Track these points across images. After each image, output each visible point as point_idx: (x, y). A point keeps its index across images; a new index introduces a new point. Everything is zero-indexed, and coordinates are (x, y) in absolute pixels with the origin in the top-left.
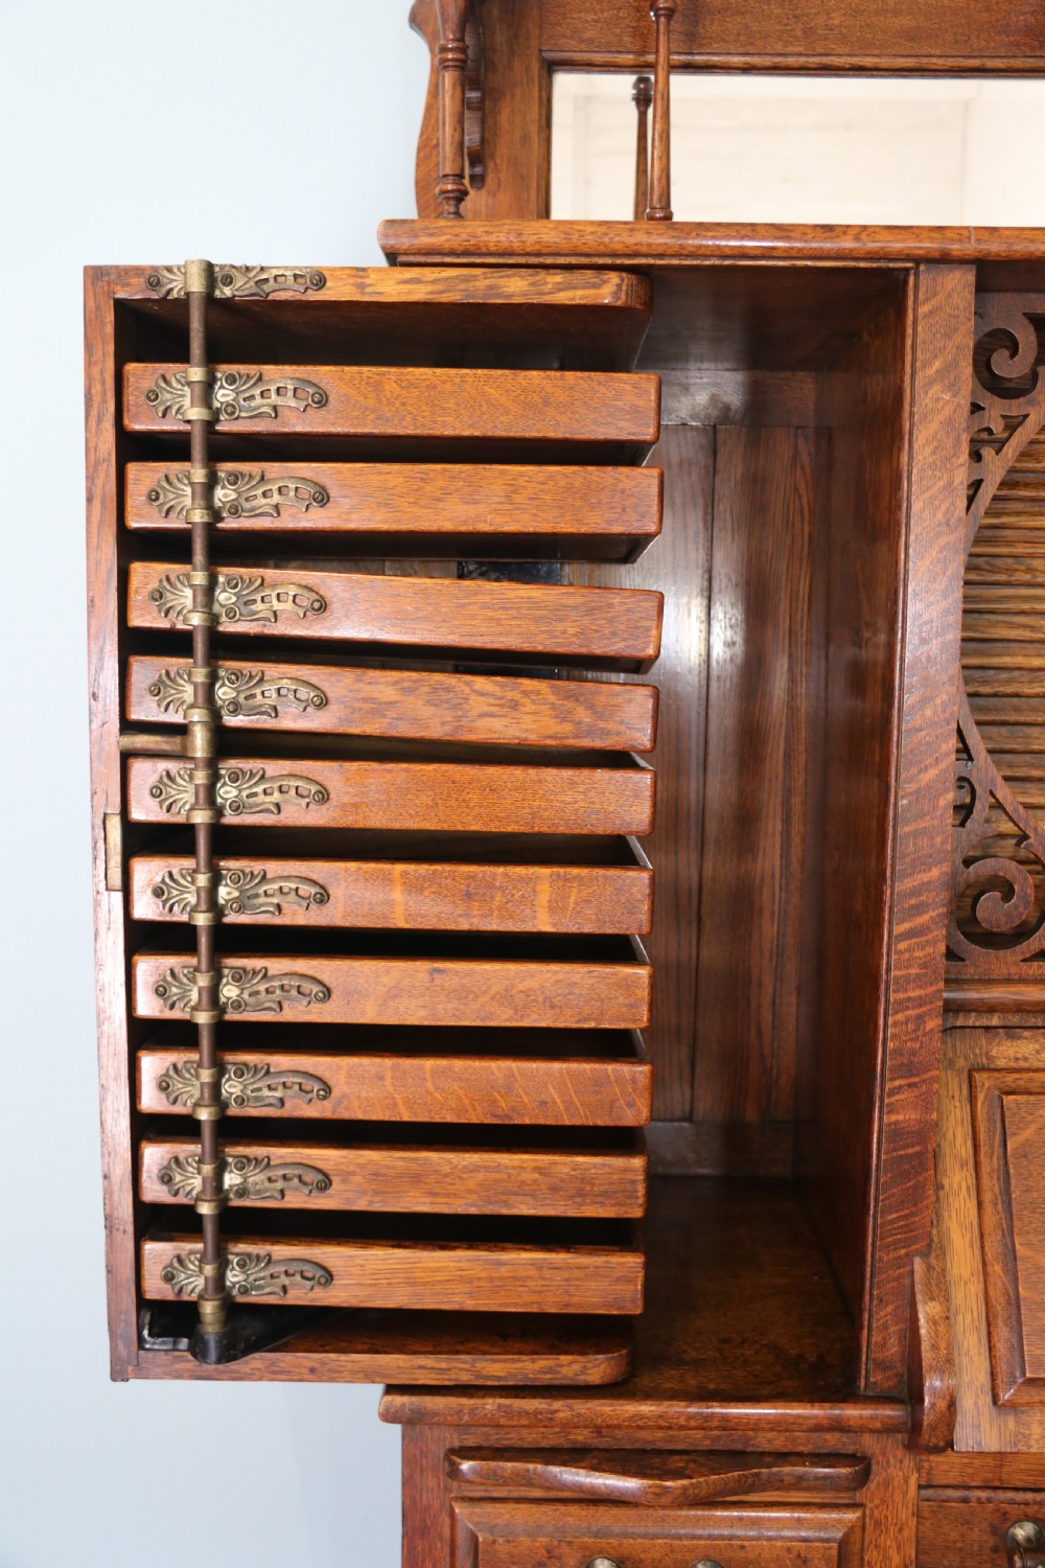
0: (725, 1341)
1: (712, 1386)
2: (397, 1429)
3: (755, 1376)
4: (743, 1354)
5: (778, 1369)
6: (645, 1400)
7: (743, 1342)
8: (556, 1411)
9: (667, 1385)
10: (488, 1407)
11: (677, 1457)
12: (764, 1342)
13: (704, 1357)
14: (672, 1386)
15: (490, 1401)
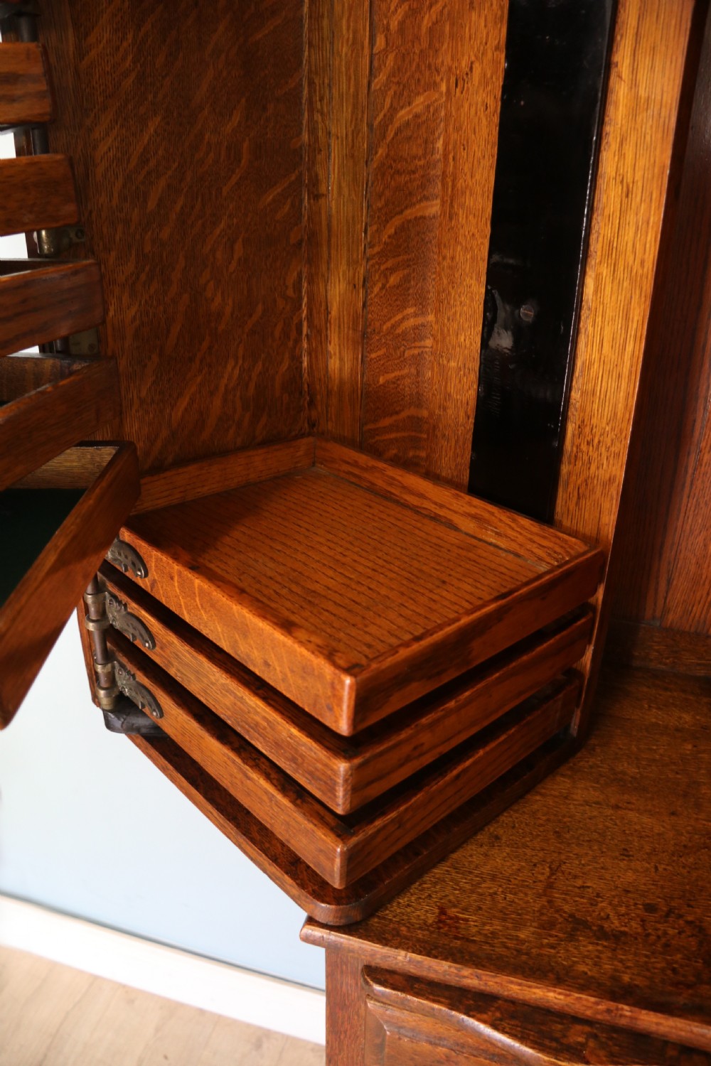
0: (650, 908)
1: (626, 978)
2: (321, 952)
3: (674, 970)
4: (665, 933)
5: (700, 965)
6: (555, 986)
7: (668, 914)
8: (465, 977)
9: (582, 968)
10: (400, 958)
11: (578, 1027)
12: (690, 918)
13: (626, 929)
14: (586, 970)
15: (403, 953)
